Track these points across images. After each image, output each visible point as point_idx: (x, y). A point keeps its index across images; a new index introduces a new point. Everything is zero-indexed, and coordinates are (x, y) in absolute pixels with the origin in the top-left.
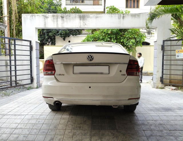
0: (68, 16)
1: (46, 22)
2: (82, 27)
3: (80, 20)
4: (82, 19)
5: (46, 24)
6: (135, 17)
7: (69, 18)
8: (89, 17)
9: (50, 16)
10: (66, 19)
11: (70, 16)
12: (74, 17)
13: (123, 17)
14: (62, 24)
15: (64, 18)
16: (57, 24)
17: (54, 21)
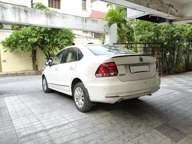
0: (33, 11)
1: (4, 14)
2: (49, 25)
3: (47, 17)
4: (48, 16)
5: (4, 17)
6: (94, 22)
7: (34, 13)
8: (56, 16)
9: (10, 8)
10: (30, 14)
11: (35, 12)
12: (40, 13)
13: (86, 20)
14: (25, 19)
15: (29, 13)
16: (20, 18)
17: (15, 15)
